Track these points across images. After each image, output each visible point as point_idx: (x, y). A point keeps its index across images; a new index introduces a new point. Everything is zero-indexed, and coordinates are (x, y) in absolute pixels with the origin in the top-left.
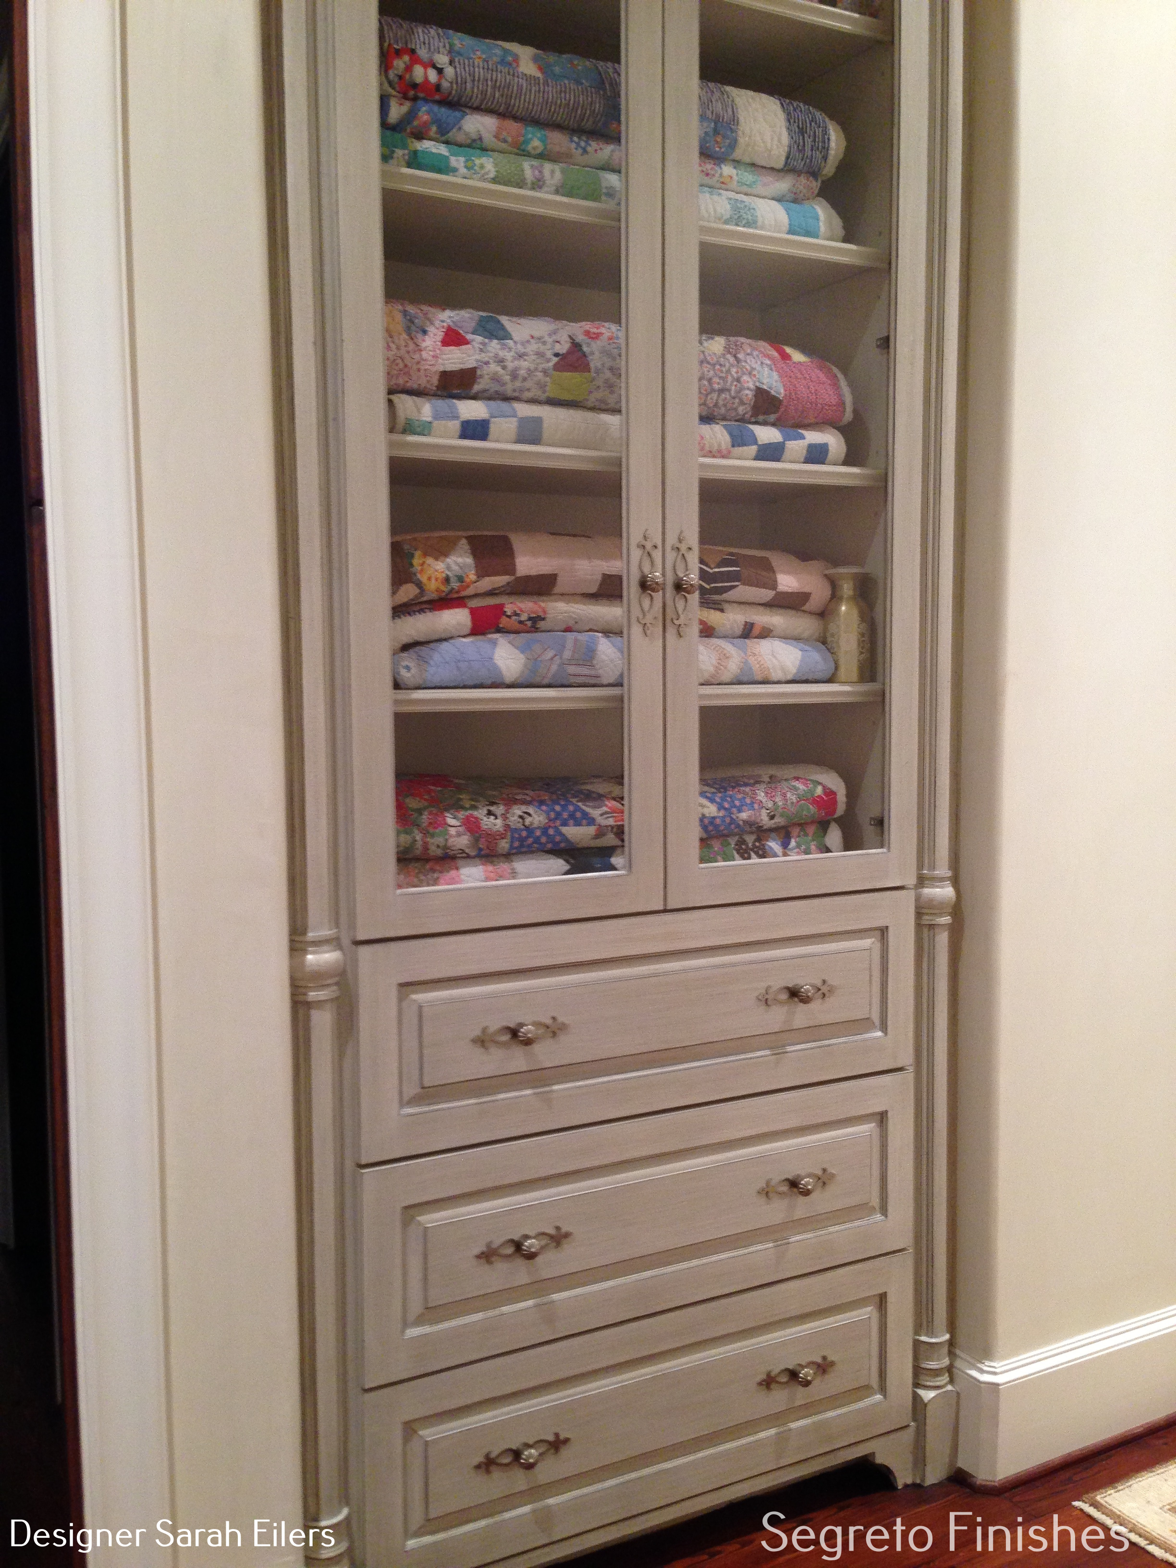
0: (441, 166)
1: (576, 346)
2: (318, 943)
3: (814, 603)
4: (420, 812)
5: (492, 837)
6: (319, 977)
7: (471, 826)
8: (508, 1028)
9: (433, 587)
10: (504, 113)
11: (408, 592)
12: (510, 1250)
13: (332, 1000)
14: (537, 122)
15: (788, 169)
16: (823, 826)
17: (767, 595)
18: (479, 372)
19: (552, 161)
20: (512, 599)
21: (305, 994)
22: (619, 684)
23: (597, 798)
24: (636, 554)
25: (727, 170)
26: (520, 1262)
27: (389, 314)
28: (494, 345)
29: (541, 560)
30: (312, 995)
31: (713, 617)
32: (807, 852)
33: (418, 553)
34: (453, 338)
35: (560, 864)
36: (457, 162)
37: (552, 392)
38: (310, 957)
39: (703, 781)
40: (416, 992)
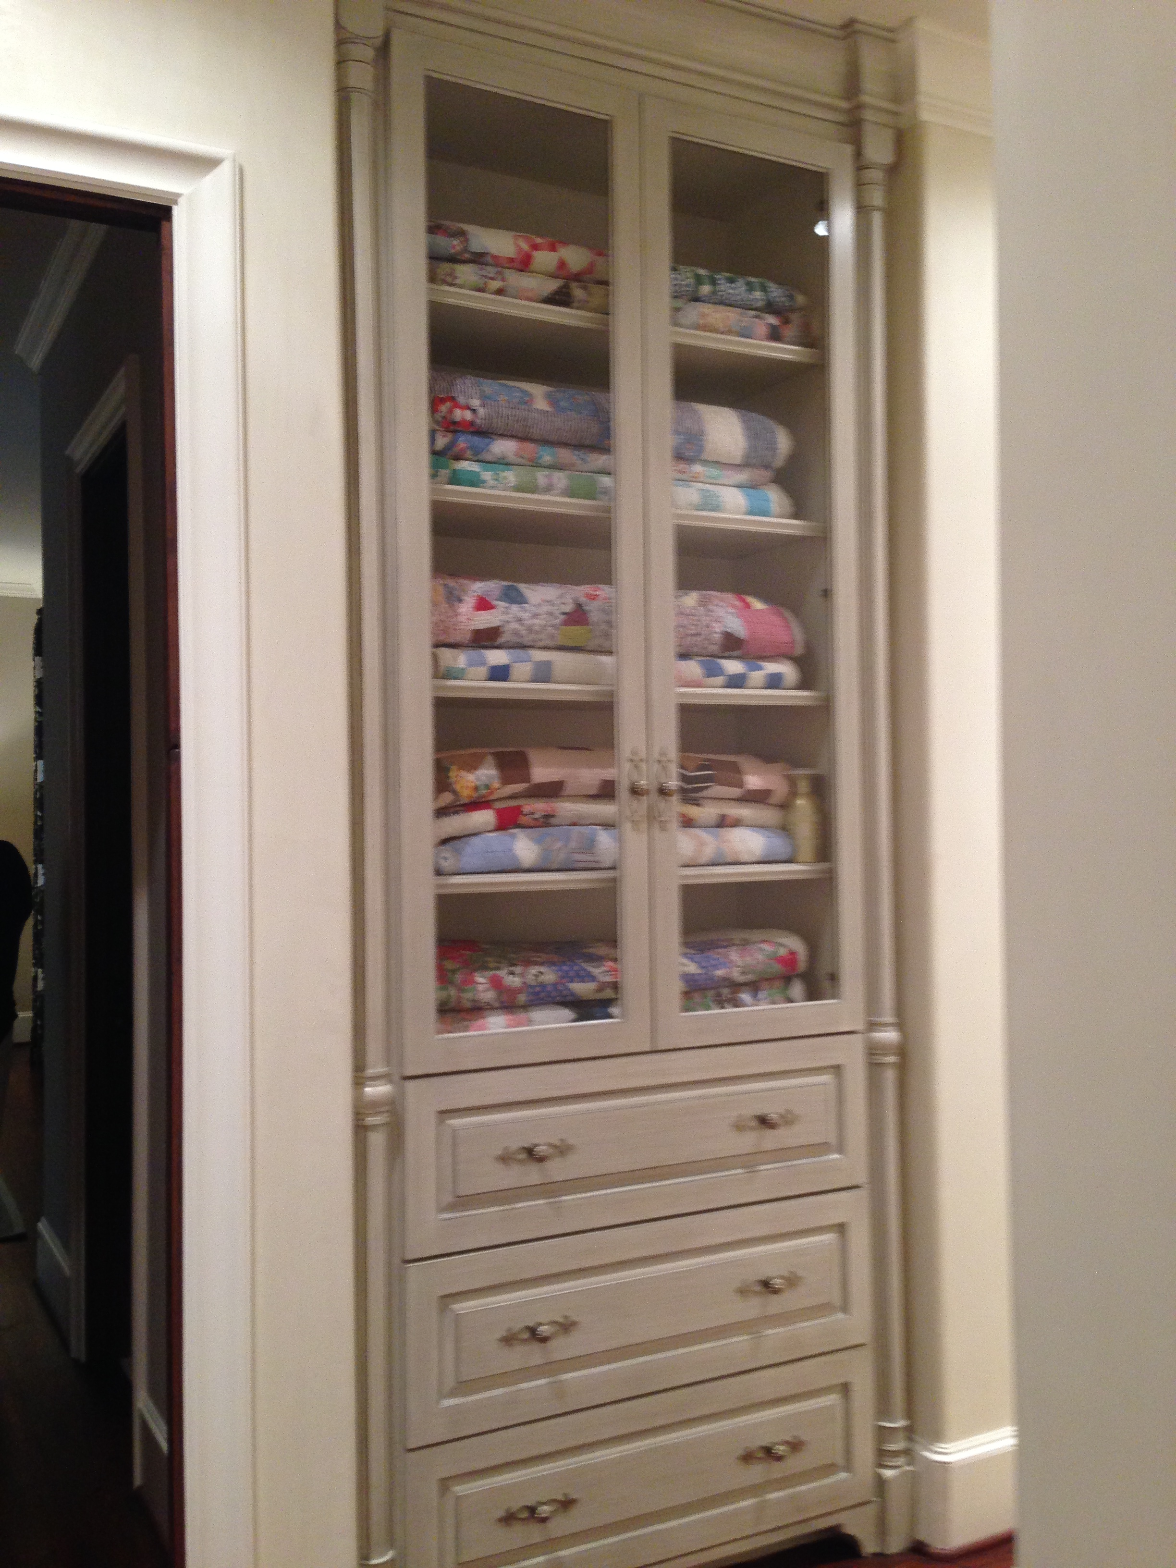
0: (474, 481)
1: (579, 606)
2: (375, 1078)
3: (775, 799)
4: (454, 972)
5: (513, 992)
6: (375, 1105)
7: (496, 983)
8: (524, 1148)
9: (466, 794)
10: (523, 438)
11: (447, 798)
12: (526, 1335)
13: (383, 1125)
14: (546, 442)
15: (745, 465)
16: (787, 980)
17: (736, 792)
18: (501, 629)
19: (558, 469)
20: (529, 801)
21: (363, 1120)
22: (613, 868)
23: (598, 959)
24: (627, 766)
25: (698, 468)
26: (536, 1347)
27: (434, 590)
28: (515, 608)
29: (552, 770)
30: (371, 1120)
31: (693, 811)
32: (774, 1003)
33: (454, 767)
34: (483, 605)
35: (567, 1013)
36: (487, 476)
37: (561, 641)
38: (367, 1089)
39: (686, 944)
40: (453, 1118)
